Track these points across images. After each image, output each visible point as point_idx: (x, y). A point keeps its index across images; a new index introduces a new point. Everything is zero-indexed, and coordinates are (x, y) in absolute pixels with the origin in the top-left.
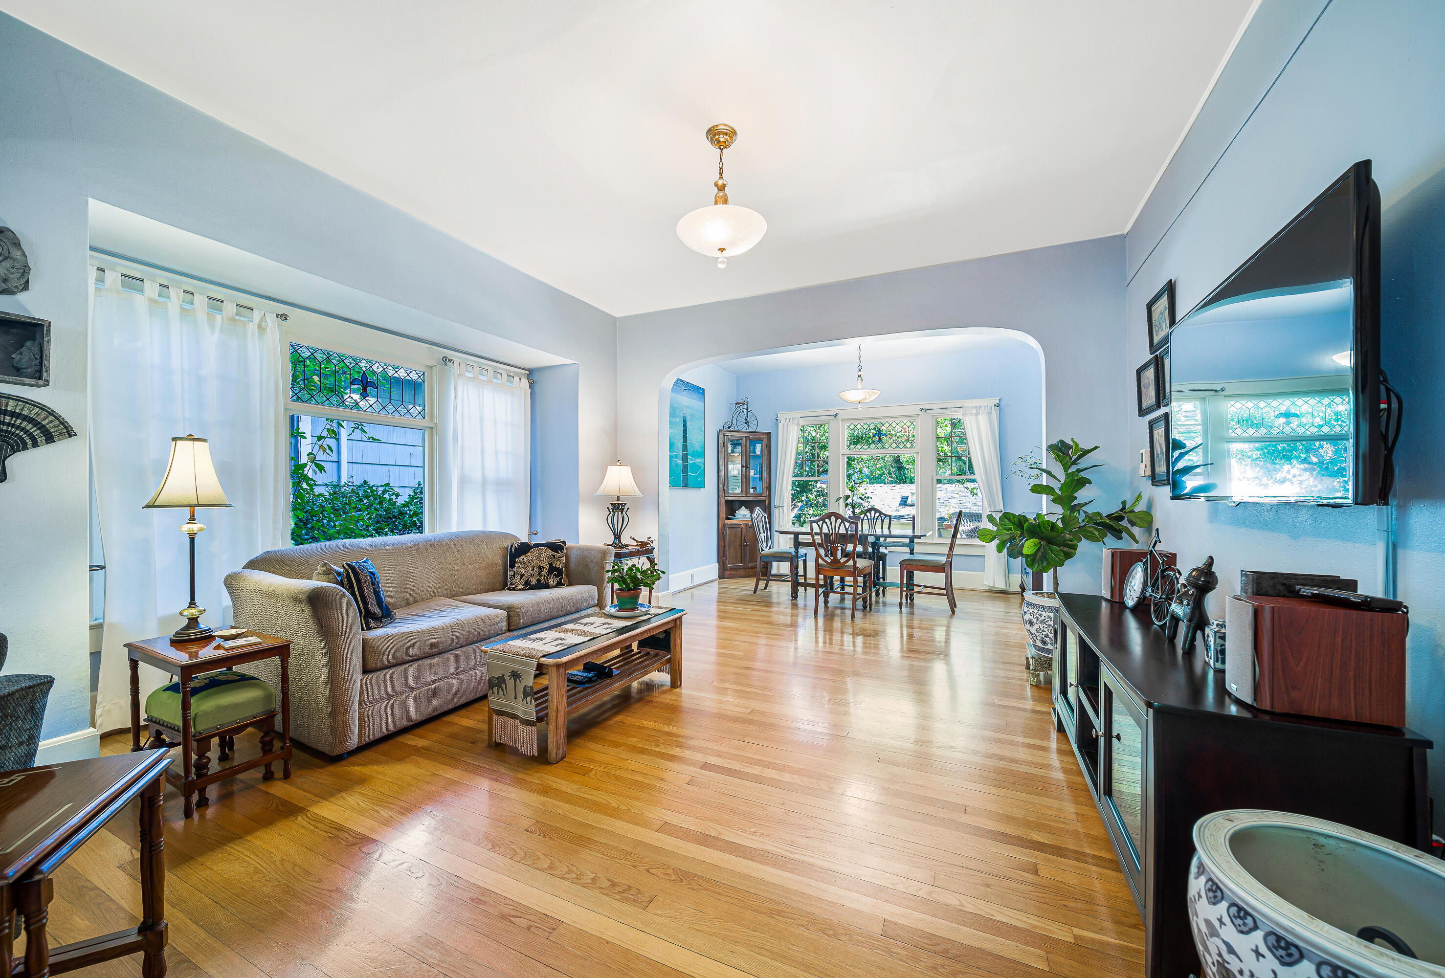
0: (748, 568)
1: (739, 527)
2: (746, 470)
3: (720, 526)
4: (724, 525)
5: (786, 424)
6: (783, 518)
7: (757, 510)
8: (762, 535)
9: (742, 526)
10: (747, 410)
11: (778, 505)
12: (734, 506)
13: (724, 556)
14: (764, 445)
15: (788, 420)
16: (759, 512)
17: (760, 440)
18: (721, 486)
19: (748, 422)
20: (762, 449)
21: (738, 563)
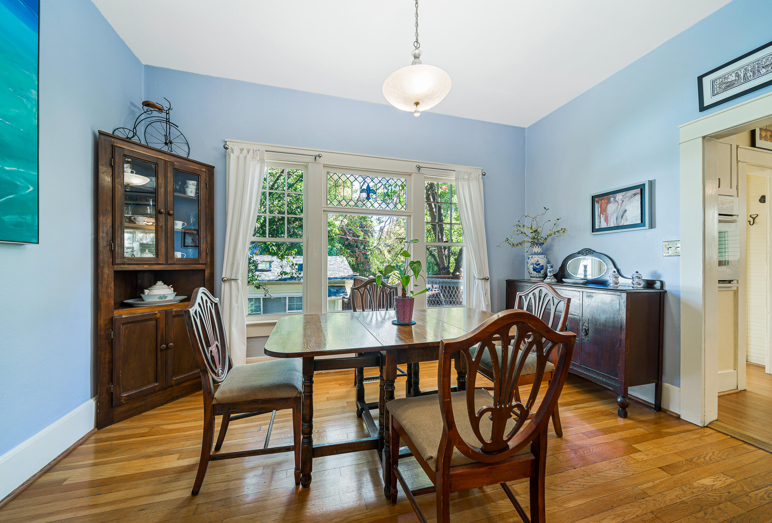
0: (172, 386)
1: (151, 319)
2: (166, 221)
3: (102, 322)
4: (112, 321)
5: (242, 156)
6: (237, 297)
7: (200, 295)
8: (213, 348)
9: (158, 315)
10: (168, 121)
11: (228, 276)
12: (139, 281)
13: (111, 381)
14: (203, 185)
15: (245, 152)
16: (205, 298)
17: (194, 175)
18: (103, 243)
19: (171, 143)
20: (198, 189)
21: (149, 383)
